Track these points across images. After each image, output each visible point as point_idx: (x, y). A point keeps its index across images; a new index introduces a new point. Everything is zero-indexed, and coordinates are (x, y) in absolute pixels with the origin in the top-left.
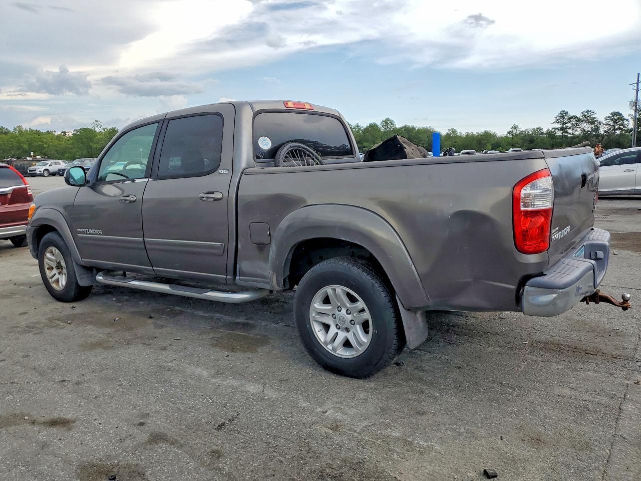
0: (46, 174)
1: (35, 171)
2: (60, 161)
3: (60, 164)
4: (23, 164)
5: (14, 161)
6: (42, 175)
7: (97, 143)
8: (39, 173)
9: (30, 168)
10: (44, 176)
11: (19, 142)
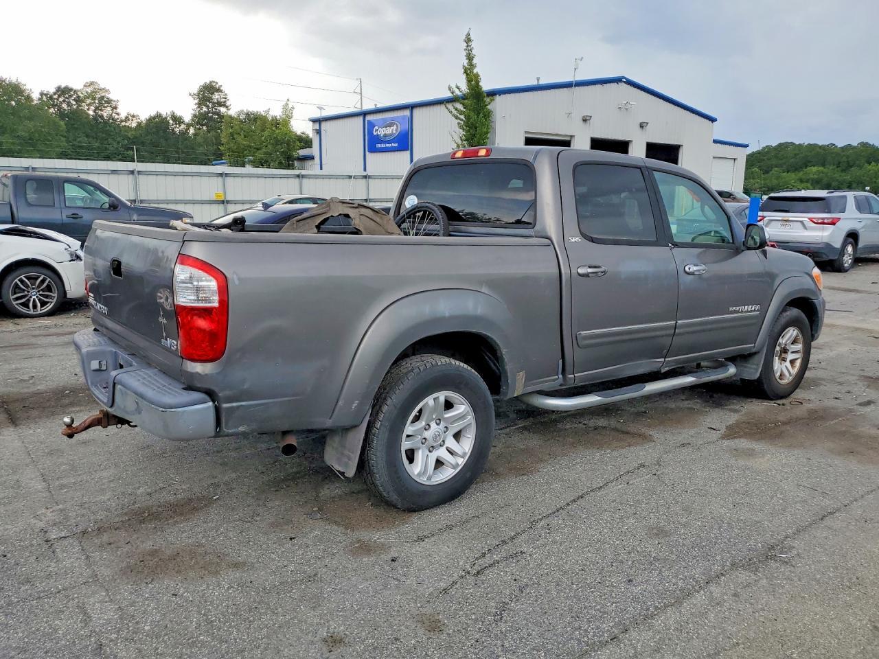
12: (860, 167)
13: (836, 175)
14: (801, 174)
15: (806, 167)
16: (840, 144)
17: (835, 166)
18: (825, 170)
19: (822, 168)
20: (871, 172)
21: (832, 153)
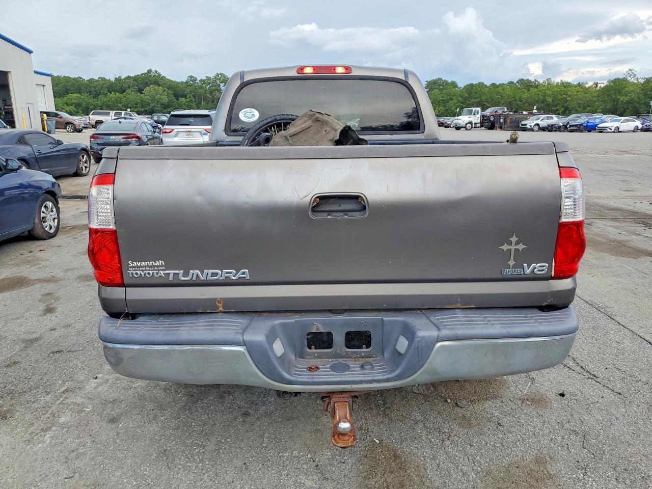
0: (536, 128)
1: (526, 125)
2: (554, 116)
3: (552, 118)
4: (518, 118)
5: (511, 115)
6: (531, 130)
7: (626, 95)
8: (529, 127)
9: (522, 122)
10: (533, 131)
11: (545, 95)
12: (106, 95)
13: (90, 101)
14: (65, 99)
15: (68, 93)
16: (86, 78)
17: (88, 94)
18: (83, 97)
19: (80, 95)
20: (113, 99)
21: (84, 84)
